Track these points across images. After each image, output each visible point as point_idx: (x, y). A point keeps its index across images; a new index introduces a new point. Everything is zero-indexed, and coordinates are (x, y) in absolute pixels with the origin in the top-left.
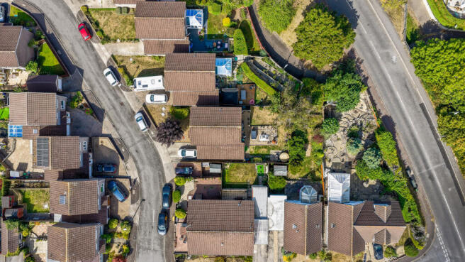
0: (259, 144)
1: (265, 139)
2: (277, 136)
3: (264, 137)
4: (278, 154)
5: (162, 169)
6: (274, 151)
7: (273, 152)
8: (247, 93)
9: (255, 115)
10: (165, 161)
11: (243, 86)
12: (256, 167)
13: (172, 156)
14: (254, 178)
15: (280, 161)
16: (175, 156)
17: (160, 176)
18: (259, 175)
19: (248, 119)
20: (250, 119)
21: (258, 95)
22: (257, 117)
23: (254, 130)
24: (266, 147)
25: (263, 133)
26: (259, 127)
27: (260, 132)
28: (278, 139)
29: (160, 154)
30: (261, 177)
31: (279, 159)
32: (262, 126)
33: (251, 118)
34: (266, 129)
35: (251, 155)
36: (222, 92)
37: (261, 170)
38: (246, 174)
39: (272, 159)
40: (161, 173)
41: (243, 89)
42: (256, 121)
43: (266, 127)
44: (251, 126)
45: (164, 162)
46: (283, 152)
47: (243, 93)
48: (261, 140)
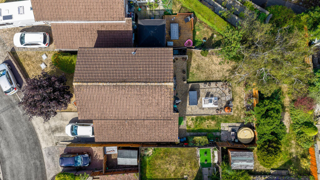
0: (202, 112)
1: (211, 105)
2: (232, 100)
3: (211, 101)
4: (235, 131)
5: (40, 157)
6: (228, 124)
7: (225, 127)
8: (180, 29)
9: (194, 64)
10: (46, 143)
11: (173, 18)
12: (199, 153)
13: (57, 135)
14: (195, 171)
15: (239, 142)
16: (62, 135)
17: (36, 168)
18: (203, 165)
19: (184, 72)
20: (186, 71)
21: (198, 33)
22: (198, 68)
23: (192, 89)
24: (213, 118)
25: (208, 95)
26: (202, 85)
27: (203, 93)
28: (234, 104)
29: (38, 131)
30: (206, 170)
31: (236, 137)
32: (205, 82)
33: (188, 70)
34: (213, 88)
35: (189, 131)
36: (139, 26)
37: (206, 157)
38: (181, 165)
39: (224, 138)
40: (38, 163)
41: (174, 22)
42: (195, 74)
43: (213, 85)
44: (188, 83)
45: (43, 145)
46: (243, 126)
47: (175, 28)
48: (204, 106)
